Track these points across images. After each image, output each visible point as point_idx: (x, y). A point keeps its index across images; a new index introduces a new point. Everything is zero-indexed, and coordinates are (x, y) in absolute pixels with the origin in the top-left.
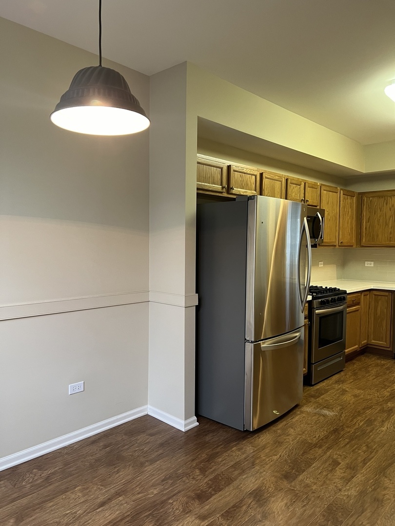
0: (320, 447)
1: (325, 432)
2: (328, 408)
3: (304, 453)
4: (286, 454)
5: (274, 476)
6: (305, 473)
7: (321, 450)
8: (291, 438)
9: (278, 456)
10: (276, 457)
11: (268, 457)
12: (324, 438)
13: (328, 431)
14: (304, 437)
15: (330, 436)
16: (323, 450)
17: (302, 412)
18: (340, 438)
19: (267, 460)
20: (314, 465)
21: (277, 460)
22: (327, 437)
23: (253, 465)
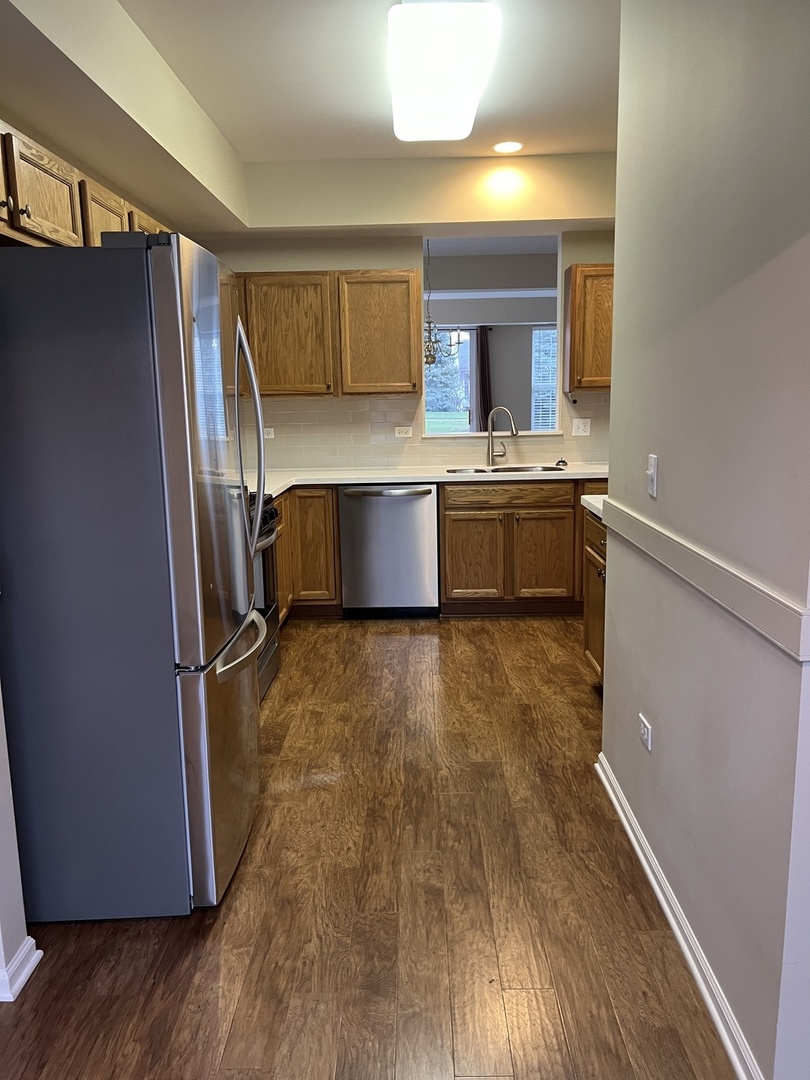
0: (377, 869)
1: (358, 828)
2: (318, 767)
3: (359, 901)
4: (327, 926)
5: (347, 1003)
6: (402, 953)
7: (384, 876)
8: (304, 876)
9: (315, 940)
10: (312, 944)
11: (296, 958)
12: (367, 843)
13: (361, 821)
14: (328, 861)
15: (373, 832)
16: (388, 874)
17: (277, 799)
18: (395, 830)
19: (299, 964)
20: (401, 922)
21: (322, 953)
22: (369, 839)
23: (280, 1002)
